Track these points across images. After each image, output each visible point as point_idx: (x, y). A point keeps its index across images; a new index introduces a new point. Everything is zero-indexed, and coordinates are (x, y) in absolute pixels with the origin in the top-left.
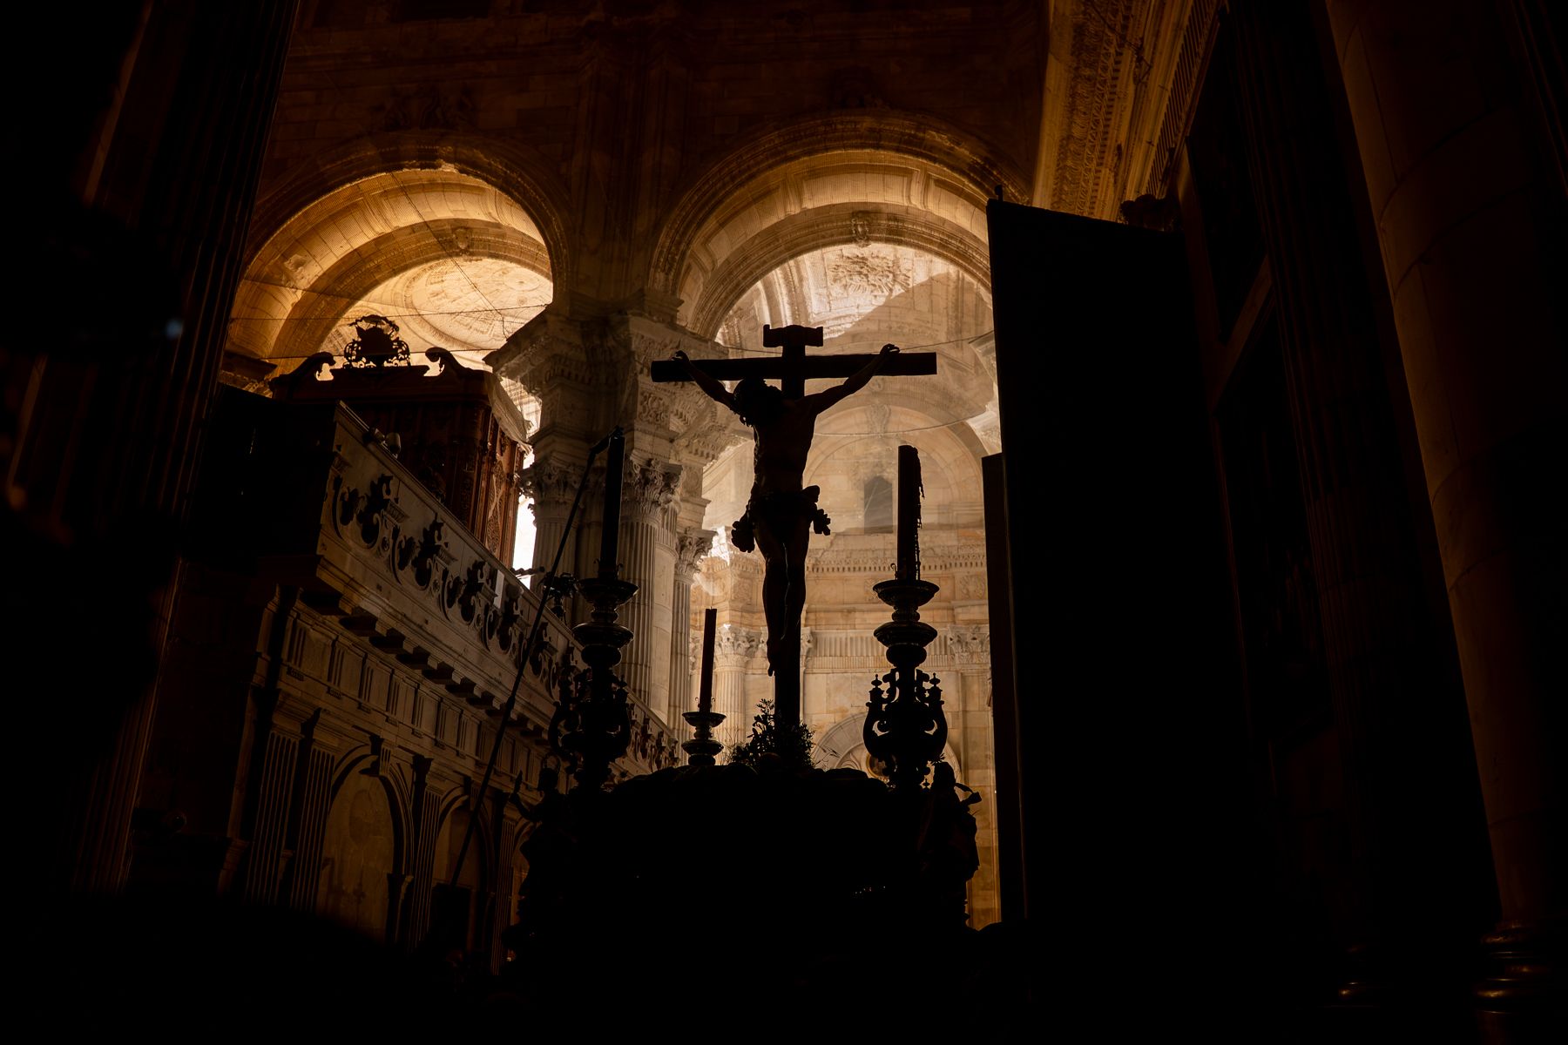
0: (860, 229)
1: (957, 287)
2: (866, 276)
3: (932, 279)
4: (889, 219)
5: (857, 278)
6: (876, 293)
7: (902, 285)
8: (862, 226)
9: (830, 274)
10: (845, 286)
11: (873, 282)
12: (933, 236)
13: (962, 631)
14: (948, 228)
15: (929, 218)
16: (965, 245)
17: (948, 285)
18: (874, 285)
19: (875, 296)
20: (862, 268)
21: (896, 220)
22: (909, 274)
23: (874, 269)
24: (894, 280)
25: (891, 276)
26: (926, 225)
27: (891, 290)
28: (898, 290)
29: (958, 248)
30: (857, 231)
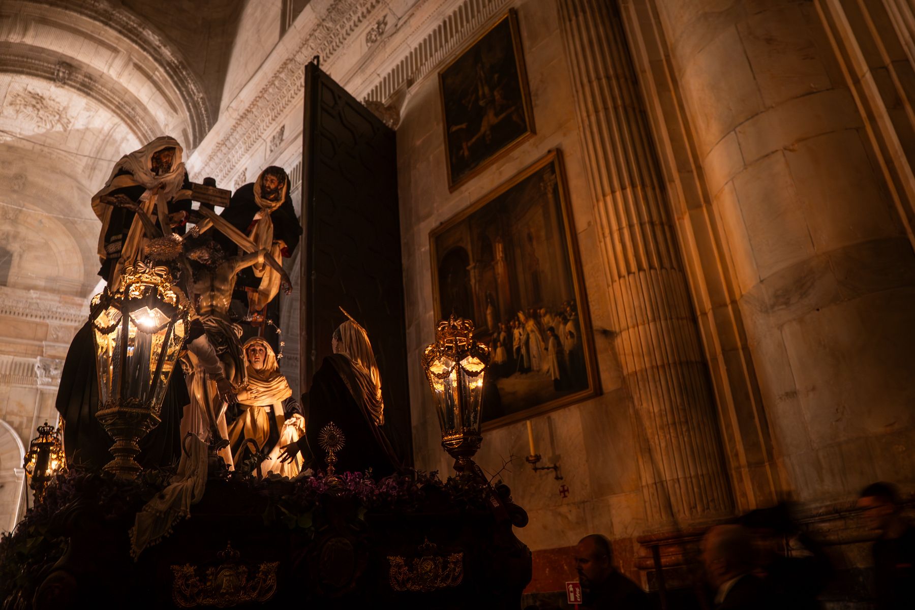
0: (61, 74)
1: (104, 140)
2: (38, 110)
3: (87, 129)
4: (85, 76)
5: (30, 109)
6: (40, 124)
7: (63, 125)
8: (64, 73)
9: (9, 99)
10: (17, 111)
11: (41, 116)
12: (114, 99)
13: (48, 362)
14: (127, 98)
15: (116, 87)
16: (135, 112)
17: (98, 137)
18: (41, 118)
19: (39, 126)
20: (37, 103)
21: (90, 78)
22: (72, 120)
23: (46, 107)
24: (59, 121)
25: (57, 117)
26: (112, 91)
27: (53, 126)
28: (59, 128)
29: (130, 112)
30: (58, 75)
